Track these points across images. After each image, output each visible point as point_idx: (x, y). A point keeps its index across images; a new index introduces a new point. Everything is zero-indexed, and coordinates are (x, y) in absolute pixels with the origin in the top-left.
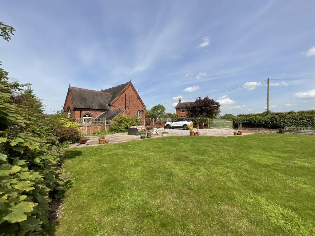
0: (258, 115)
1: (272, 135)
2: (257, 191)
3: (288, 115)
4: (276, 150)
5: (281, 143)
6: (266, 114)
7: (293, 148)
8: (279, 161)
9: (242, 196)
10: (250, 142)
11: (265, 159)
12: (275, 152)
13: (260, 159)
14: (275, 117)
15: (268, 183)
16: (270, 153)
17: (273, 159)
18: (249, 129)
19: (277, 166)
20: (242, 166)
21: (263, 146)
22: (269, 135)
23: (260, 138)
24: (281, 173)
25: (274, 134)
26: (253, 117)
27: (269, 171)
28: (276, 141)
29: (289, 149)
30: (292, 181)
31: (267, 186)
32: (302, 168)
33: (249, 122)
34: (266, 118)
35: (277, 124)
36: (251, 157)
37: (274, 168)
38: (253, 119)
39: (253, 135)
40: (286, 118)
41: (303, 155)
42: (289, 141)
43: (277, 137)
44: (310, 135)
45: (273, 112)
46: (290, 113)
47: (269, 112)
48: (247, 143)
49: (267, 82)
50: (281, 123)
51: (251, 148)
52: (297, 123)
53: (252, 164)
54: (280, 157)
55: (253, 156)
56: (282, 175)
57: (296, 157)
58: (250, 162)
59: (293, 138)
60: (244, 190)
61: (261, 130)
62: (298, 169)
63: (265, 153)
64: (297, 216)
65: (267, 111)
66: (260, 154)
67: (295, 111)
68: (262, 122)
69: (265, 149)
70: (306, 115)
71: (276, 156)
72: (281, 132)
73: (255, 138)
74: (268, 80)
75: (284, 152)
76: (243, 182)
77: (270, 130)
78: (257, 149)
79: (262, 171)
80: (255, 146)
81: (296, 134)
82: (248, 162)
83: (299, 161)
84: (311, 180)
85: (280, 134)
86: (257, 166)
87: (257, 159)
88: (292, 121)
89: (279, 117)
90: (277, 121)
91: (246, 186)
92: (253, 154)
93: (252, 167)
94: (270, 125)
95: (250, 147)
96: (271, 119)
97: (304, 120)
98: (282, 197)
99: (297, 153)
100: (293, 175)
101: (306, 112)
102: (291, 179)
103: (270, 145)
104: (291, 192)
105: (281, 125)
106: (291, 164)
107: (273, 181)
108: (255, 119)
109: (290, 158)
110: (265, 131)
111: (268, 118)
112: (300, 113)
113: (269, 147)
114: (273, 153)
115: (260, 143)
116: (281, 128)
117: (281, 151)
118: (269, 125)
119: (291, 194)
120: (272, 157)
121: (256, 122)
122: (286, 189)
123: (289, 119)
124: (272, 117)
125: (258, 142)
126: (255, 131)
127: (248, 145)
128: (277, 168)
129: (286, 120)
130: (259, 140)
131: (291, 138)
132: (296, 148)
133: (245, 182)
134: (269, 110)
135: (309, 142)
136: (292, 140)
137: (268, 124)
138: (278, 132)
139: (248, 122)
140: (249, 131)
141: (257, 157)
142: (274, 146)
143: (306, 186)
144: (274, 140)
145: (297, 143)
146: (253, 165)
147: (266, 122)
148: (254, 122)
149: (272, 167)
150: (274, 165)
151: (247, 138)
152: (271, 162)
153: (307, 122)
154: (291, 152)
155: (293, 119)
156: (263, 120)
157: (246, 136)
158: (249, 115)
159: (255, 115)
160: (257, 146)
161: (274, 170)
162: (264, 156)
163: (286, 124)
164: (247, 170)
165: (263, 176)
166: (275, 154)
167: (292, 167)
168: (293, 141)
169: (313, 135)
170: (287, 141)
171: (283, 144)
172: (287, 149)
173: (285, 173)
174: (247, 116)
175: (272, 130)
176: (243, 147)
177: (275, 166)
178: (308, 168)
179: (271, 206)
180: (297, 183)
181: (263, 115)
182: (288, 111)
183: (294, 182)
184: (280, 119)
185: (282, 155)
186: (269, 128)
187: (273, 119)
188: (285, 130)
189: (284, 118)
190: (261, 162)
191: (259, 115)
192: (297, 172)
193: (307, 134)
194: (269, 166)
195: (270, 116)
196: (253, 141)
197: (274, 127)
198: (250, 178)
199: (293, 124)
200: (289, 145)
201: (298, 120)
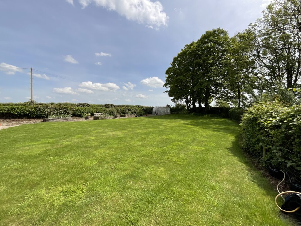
0: (19, 104)
1: (37, 124)
2: (34, 185)
3: (50, 106)
4: (44, 138)
5: (47, 130)
6: (30, 104)
7: (58, 133)
8: (49, 147)
9: (17, 204)
10: (14, 136)
11: (37, 148)
12: (44, 140)
13: (30, 151)
14: (39, 107)
15: (44, 172)
16: (40, 142)
17: (43, 147)
18: (9, 120)
19: (48, 152)
20: (8, 166)
21: (31, 136)
22: (34, 125)
23: (25, 129)
24: (53, 157)
25: (39, 123)
26: (14, 106)
27: (42, 160)
28: (43, 129)
29: (55, 134)
30: (63, 159)
31: (44, 175)
32: (66, 147)
33: (10, 113)
34: (30, 108)
35: (41, 114)
36: (19, 152)
37: (46, 154)
38: (14, 108)
39: (16, 127)
40: (49, 108)
41: (65, 136)
42: (53, 128)
43: (43, 125)
44: (66, 121)
45: (37, 102)
46: (52, 104)
47: (33, 102)
48: (10, 138)
49: (30, 71)
50: (44, 113)
51: (17, 142)
52: (57, 112)
53: (21, 159)
54: (49, 143)
55: (21, 150)
56: (54, 158)
57: (61, 140)
58: (19, 158)
59: (56, 124)
60: (17, 195)
61: (25, 120)
62: (65, 149)
63: (35, 144)
64: (72, 185)
65: (30, 101)
66: (30, 146)
67: (55, 103)
68: (25, 112)
69: (33, 139)
70: (64, 106)
71: (45, 143)
72: (45, 121)
73: (20, 130)
74: (31, 69)
75: (51, 137)
76: (15, 185)
77: (34, 120)
78: (25, 141)
79: (35, 163)
80: (22, 139)
81: (57, 121)
82: (17, 159)
83: (64, 142)
84: (74, 153)
85: (45, 123)
86: (28, 159)
87: (26, 152)
88: (54, 111)
89: (43, 107)
90: (42, 111)
91: (20, 187)
92: (21, 148)
93: (22, 163)
94: (35, 114)
95: (15, 141)
96: (36, 109)
97: (62, 110)
98: (58, 177)
99: (61, 136)
100: (62, 155)
101: (62, 104)
102: (62, 158)
103: (38, 134)
104: (64, 169)
105: (44, 115)
106: (59, 146)
107: (48, 167)
108: (17, 109)
109: (57, 142)
110: (30, 122)
111: (32, 108)
112: (59, 104)
113: (37, 136)
114: (43, 141)
115: (27, 134)
116: (45, 117)
117: (49, 137)
118: (33, 115)
119: (65, 170)
120: (42, 145)
121: (18, 112)
122: (60, 169)
123: (52, 109)
124: (37, 107)
125: (24, 134)
126: (17, 122)
127: (12, 139)
128: (48, 154)
129: (49, 110)
130: (25, 132)
131: (54, 125)
132: (60, 133)
133: (17, 183)
134: (33, 100)
135: (67, 126)
136: (55, 126)
137: (32, 113)
138: (42, 121)
139: (7, 113)
140: (10, 124)
141: (26, 150)
142: (42, 134)
143: (72, 159)
144: (40, 129)
145: (59, 128)
146: (24, 159)
147: (30, 112)
148: (16, 112)
149: (44, 154)
150: (45, 152)
151: (7, 131)
152: (42, 150)
153: (64, 111)
154: (57, 136)
155: (54, 109)
156: (26, 110)
157: (6, 129)
158: (8, 105)
159: (16, 105)
160: (24, 138)
161: (46, 156)
162: (33, 146)
163: (49, 114)
164: (17, 169)
165: (38, 167)
166: (44, 142)
167: (60, 148)
168: (57, 128)
169: (68, 121)
170: (52, 128)
171: (49, 131)
172: (53, 135)
173: (56, 155)
174: (4, 105)
175: (37, 120)
176: (5, 143)
177: (47, 153)
178: (70, 145)
179: (51, 191)
180: (67, 159)
181: (26, 105)
182: (50, 103)
183: (65, 159)
184: (44, 109)
185: (50, 140)
186: (33, 118)
187: (37, 109)
188: (48, 118)
189: (47, 108)
190: (32, 154)
191: (22, 105)
192: (64, 151)
193: (65, 120)
194: (41, 155)
195: (35, 106)
196: (17, 134)
197: (38, 117)
198: (23, 176)
199: (54, 114)
200: (53, 131)
201: (58, 110)
